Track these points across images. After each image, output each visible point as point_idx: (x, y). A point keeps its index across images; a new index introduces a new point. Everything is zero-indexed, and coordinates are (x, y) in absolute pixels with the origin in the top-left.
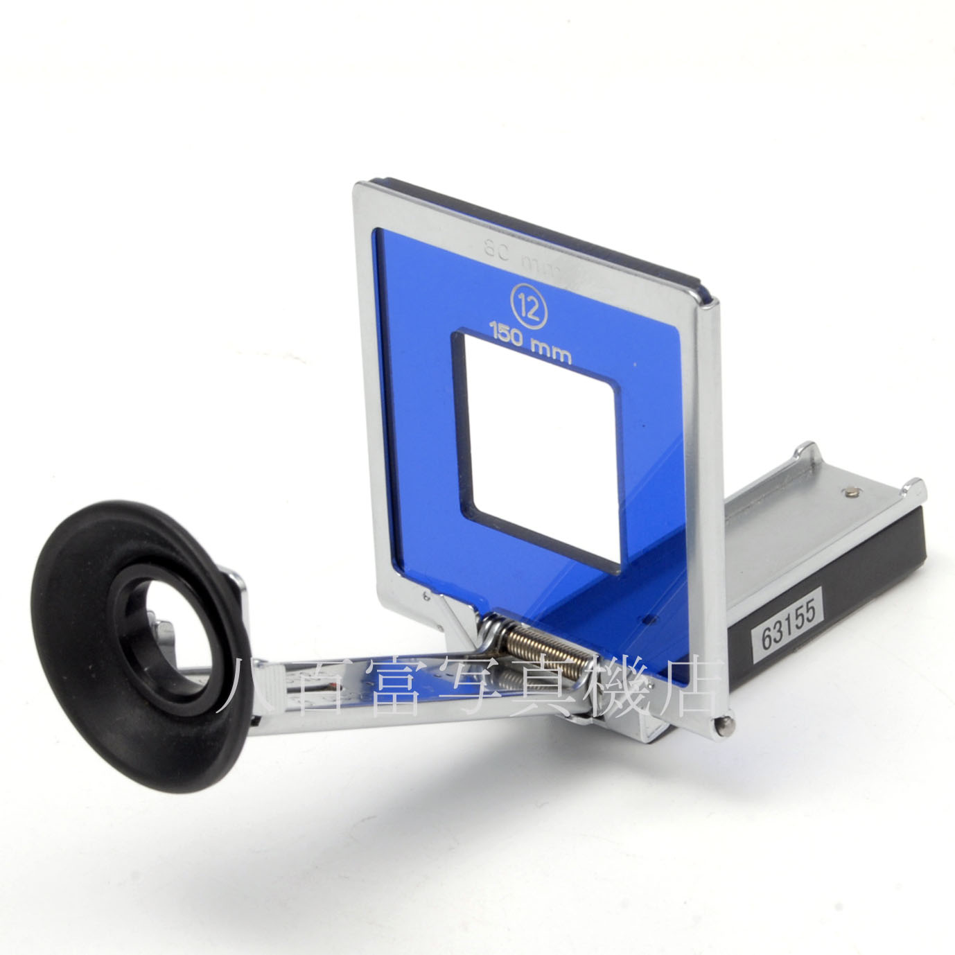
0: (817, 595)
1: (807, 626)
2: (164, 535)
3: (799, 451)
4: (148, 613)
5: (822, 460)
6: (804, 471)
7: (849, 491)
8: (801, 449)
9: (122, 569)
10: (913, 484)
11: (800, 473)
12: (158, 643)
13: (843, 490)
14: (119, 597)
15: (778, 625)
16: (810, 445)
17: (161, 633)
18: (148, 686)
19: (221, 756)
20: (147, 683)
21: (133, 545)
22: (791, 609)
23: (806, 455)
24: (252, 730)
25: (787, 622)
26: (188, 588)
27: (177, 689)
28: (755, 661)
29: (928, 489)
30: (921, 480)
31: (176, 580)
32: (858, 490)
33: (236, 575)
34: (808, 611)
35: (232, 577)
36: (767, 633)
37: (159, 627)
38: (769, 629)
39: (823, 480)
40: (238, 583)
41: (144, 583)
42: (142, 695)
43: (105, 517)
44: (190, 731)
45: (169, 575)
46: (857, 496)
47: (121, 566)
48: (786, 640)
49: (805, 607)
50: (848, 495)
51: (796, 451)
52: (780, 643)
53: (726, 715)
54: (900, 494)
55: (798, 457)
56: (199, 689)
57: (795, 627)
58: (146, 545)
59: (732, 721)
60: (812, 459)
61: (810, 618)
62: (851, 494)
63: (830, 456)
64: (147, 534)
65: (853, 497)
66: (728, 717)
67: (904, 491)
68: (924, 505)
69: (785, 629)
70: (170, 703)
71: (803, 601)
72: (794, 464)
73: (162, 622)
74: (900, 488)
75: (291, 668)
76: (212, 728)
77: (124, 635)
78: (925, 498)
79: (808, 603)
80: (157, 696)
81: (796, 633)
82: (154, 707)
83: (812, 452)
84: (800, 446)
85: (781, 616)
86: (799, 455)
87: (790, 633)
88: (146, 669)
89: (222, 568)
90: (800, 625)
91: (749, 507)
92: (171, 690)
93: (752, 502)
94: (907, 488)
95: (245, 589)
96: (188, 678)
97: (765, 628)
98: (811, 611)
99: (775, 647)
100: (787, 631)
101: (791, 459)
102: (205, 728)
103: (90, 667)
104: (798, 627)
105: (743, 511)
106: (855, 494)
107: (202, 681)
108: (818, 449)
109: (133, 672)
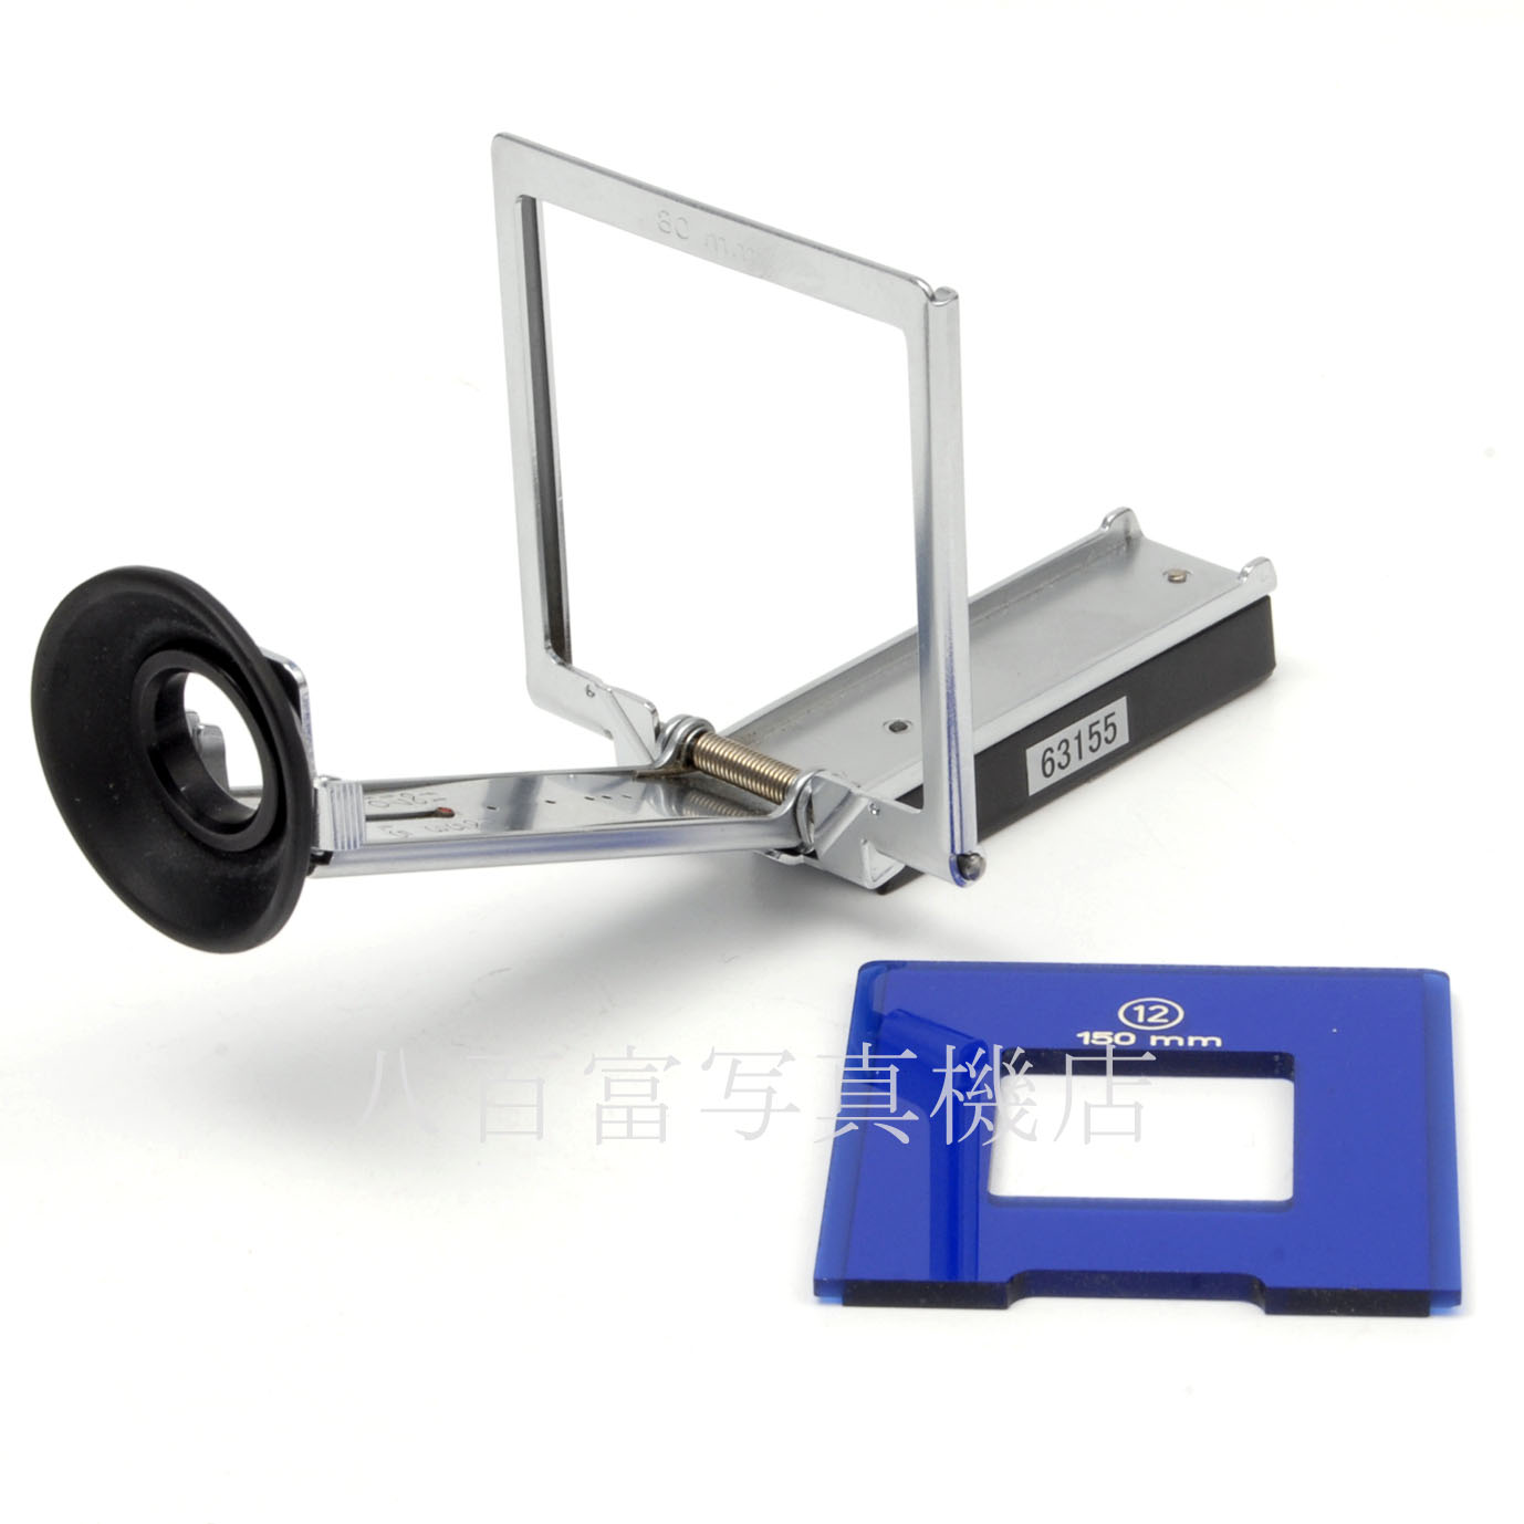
0: (1120, 707)
1: (1105, 749)
2: (194, 612)
3: (1109, 520)
4: (187, 715)
5: (1141, 534)
6: (1115, 547)
7: (1173, 574)
8: (1112, 517)
9: (151, 654)
10: (1256, 565)
11: (1109, 549)
12: (201, 756)
13: (1164, 574)
14: (146, 694)
15: (1064, 745)
16: (1125, 513)
17: (205, 741)
18: (185, 813)
19: (273, 904)
20: (183, 807)
21: (159, 625)
22: (1082, 725)
23: (1119, 526)
24: (319, 869)
25: (1077, 742)
26: (230, 681)
27: (221, 815)
28: (1031, 792)
29: (1278, 574)
30: (1267, 560)
31: (215, 672)
32: (1185, 573)
33: (292, 664)
34: (1106, 729)
35: (287, 667)
36: (1049, 755)
37: (202, 733)
38: (1051, 750)
39: (1142, 560)
40: (296, 675)
41: (180, 675)
42: (178, 823)
43: (123, 588)
44: (241, 872)
45: (206, 665)
46: (1184, 580)
47: (147, 652)
48: (1076, 765)
49: (1102, 723)
50: (1171, 579)
51: (1105, 520)
52: (1066, 769)
53: (975, 851)
54: (1239, 578)
55: (1107, 528)
56: (249, 816)
57: (1088, 751)
58: (177, 625)
59: (981, 859)
60: (1127, 532)
61: (1110, 738)
62: (1176, 579)
63: (1152, 528)
64: (176, 611)
65: (1178, 581)
66: (977, 855)
67: (1244, 574)
68: (1270, 594)
69: (1073, 750)
70: (212, 834)
71: (1099, 715)
72: (1102, 537)
73: (206, 726)
74: (1239, 570)
75: (371, 789)
76: (265, 867)
77: (154, 744)
78: (1274, 585)
79: (1106, 718)
80: (196, 825)
81: (1089, 758)
82: (193, 838)
83: (1127, 521)
84: (1111, 514)
85: (1069, 732)
86: (1110, 524)
87: (1080, 757)
88: (183, 789)
89: (266, 651)
90: (1095, 746)
91: (1036, 591)
92: (216, 818)
93: (1042, 586)
94: (1248, 570)
95: (305, 684)
96: (241, 801)
97: (1046, 747)
98: (1111, 728)
99: (1059, 775)
100: (1077, 755)
101: (1099, 530)
102: (257, 866)
103: (111, 786)
104: (1092, 750)
105: (1028, 596)
106: (1181, 577)
107: (253, 804)
108: (1134, 516)
109: (166, 792)
